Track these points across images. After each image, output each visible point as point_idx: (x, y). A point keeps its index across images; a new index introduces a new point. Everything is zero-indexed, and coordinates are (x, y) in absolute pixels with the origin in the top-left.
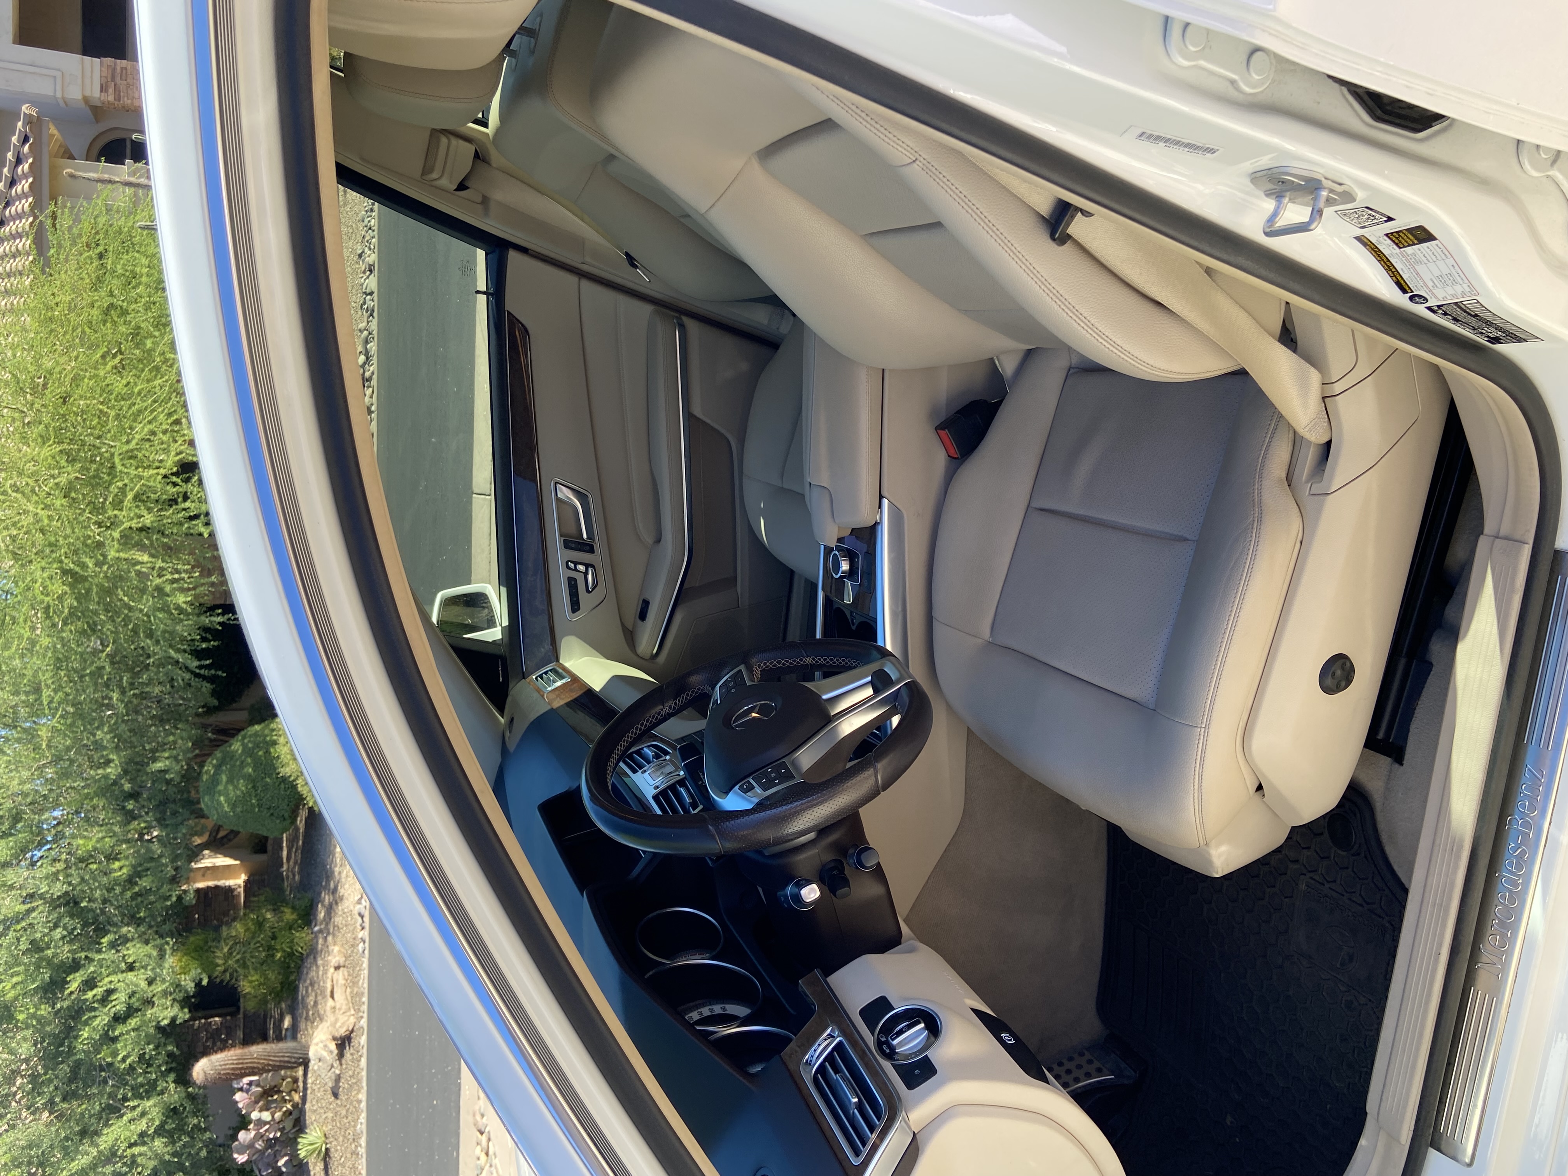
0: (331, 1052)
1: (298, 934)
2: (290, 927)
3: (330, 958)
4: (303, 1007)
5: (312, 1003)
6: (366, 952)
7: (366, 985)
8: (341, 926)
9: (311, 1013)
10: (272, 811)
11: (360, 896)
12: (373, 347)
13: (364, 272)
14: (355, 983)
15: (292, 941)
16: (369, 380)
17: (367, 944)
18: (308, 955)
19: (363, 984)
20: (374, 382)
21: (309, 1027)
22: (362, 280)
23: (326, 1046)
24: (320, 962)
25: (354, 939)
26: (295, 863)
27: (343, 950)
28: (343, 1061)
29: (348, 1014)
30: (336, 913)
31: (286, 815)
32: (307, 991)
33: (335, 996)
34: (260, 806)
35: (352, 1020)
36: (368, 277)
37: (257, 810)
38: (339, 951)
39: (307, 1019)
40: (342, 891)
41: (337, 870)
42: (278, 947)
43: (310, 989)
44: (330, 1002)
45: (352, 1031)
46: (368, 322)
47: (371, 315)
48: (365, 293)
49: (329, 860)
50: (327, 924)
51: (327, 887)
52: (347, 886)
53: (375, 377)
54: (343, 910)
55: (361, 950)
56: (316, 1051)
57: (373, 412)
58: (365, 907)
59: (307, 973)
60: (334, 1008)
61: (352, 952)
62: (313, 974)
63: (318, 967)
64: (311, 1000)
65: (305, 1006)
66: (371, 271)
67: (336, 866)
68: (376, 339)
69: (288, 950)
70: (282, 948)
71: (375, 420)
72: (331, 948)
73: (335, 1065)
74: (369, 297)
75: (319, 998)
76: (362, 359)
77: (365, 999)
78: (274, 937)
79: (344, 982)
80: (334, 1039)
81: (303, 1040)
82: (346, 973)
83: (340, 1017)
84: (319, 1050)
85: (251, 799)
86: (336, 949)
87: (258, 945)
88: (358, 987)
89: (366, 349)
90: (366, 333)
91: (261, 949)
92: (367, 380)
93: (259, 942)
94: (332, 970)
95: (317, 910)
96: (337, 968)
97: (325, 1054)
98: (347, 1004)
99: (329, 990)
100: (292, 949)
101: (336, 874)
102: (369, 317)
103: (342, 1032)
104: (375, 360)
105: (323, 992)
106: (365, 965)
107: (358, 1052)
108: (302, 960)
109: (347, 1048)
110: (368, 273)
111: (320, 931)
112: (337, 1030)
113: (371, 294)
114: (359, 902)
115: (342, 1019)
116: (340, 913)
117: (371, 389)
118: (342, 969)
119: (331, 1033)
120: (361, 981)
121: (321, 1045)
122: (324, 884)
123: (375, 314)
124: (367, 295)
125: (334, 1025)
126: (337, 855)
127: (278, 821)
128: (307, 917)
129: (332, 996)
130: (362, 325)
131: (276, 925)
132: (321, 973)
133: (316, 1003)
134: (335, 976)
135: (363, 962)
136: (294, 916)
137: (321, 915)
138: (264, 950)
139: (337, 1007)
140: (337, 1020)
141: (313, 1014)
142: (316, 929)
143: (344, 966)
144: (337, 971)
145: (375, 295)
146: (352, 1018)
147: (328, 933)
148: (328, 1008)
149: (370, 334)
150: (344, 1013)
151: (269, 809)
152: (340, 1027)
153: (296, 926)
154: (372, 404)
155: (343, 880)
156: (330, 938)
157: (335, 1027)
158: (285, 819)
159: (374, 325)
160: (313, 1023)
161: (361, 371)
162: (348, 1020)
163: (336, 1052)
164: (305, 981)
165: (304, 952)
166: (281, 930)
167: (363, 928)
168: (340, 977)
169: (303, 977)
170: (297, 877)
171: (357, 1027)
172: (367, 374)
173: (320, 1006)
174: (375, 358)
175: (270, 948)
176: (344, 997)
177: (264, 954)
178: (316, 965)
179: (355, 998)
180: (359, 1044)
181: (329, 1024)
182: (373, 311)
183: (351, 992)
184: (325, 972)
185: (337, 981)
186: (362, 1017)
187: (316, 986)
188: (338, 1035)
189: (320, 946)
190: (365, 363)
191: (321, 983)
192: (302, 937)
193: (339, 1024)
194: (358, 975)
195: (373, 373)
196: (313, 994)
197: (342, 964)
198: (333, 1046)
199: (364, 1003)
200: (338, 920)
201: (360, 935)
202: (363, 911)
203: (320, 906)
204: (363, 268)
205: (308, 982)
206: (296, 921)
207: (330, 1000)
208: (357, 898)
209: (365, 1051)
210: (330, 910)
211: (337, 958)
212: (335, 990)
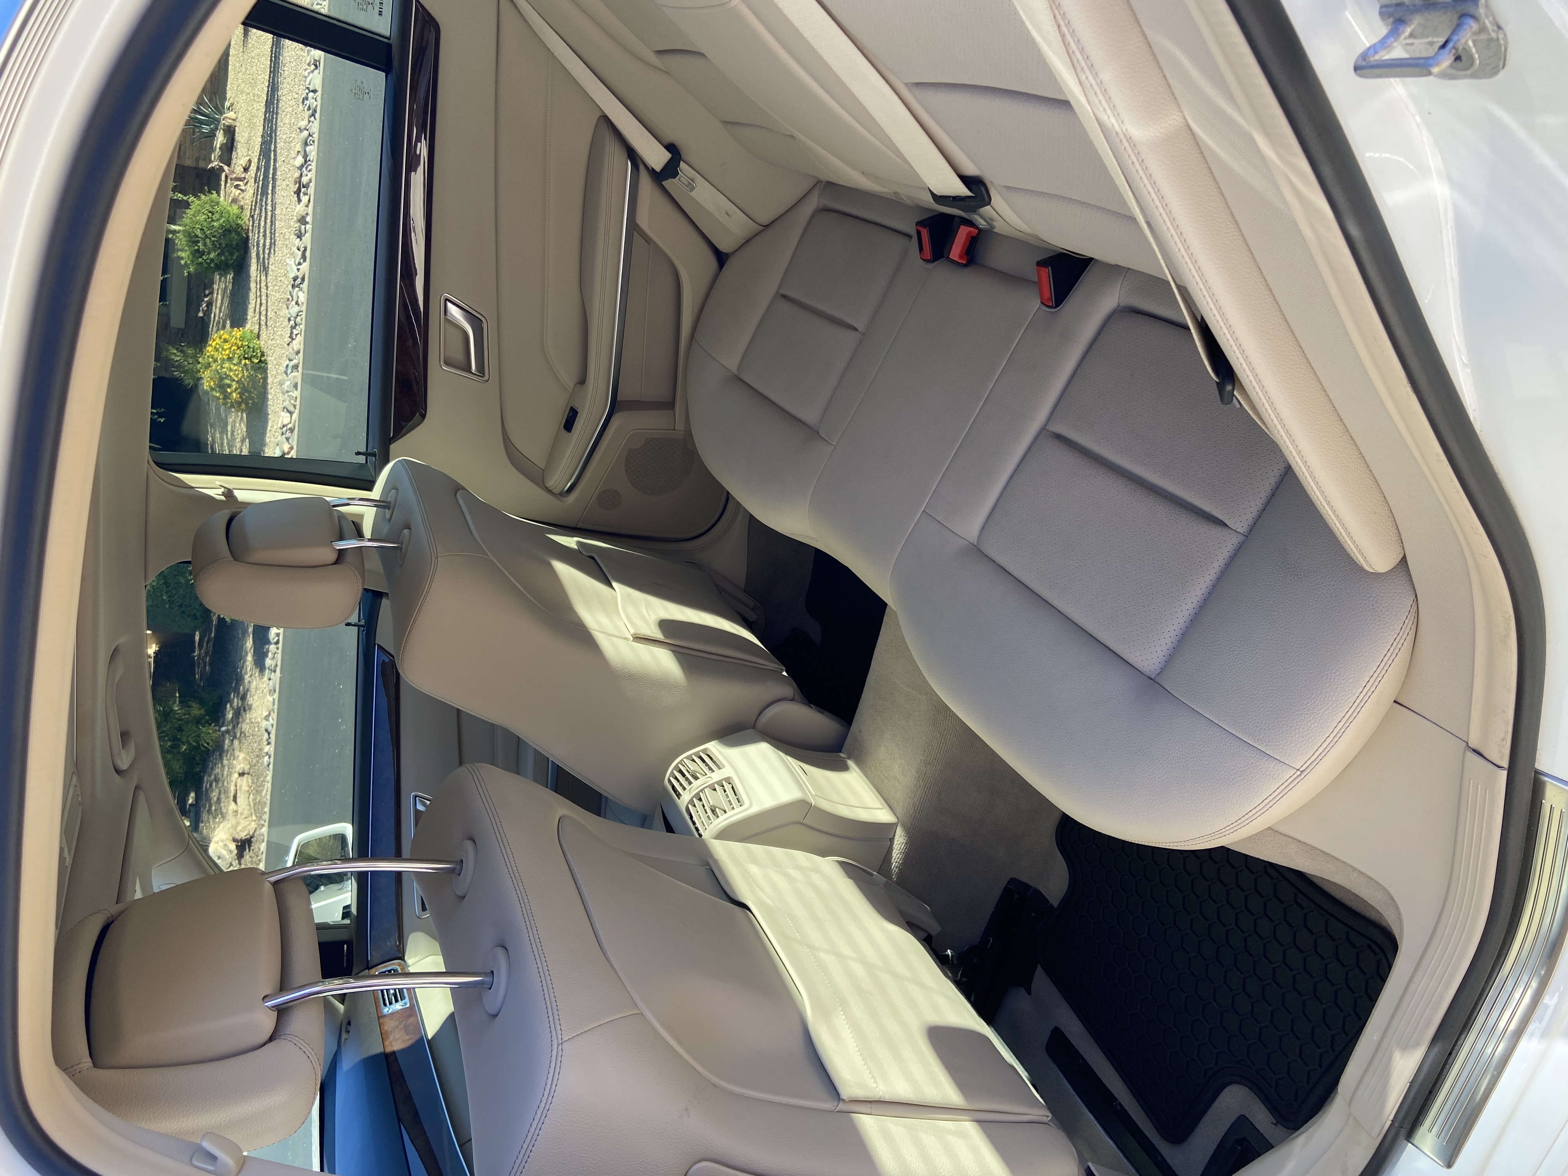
0: (231, 852)
1: (204, 730)
2: (198, 721)
3: (235, 762)
4: (206, 800)
5: (215, 799)
6: (271, 766)
7: (268, 797)
8: (247, 735)
9: (213, 808)
10: (183, 609)
11: (267, 713)
12: (312, 150)
13: (309, 65)
14: (258, 792)
15: (199, 736)
16: (306, 186)
17: (272, 760)
18: (214, 751)
19: (266, 795)
20: (311, 190)
21: (211, 820)
22: (306, 74)
23: (225, 845)
24: (225, 762)
25: (260, 750)
26: (207, 653)
27: (248, 758)
28: (243, 861)
29: (250, 819)
30: (244, 721)
31: (198, 614)
32: (211, 786)
33: (238, 800)
34: (171, 602)
35: (254, 825)
36: (312, 72)
37: (167, 606)
38: (245, 758)
39: (209, 811)
40: (250, 700)
41: (247, 677)
42: (184, 740)
43: (214, 784)
44: (232, 806)
45: (252, 837)
46: (309, 121)
47: (313, 115)
48: (308, 88)
49: (240, 664)
50: (234, 728)
51: (236, 690)
52: (256, 697)
53: (312, 185)
54: (251, 719)
55: (266, 763)
56: (216, 849)
57: (307, 223)
58: (272, 726)
59: (212, 768)
60: (236, 811)
61: (257, 762)
62: (217, 770)
63: (223, 766)
64: (214, 795)
65: (209, 799)
66: (316, 66)
67: (246, 673)
68: (316, 143)
69: (194, 744)
70: (188, 742)
71: (310, 231)
72: (237, 753)
73: (233, 863)
74: (311, 94)
75: (222, 796)
76: (300, 160)
77: (267, 809)
78: (180, 729)
79: (247, 789)
80: (234, 840)
81: (205, 831)
82: (250, 781)
83: (243, 821)
84: (219, 848)
85: (162, 595)
86: (242, 756)
87: (164, 734)
88: (261, 796)
89: (305, 151)
90: (306, 133)
91: (166, 738)
92: (304, 187)
93: (164, 732)
94: (236, 775)
95: (226, 708)
96: (242, 774)
97: (225, 852)
98: (249, 810)
99: (232, 794)
100: (198, 743)
101: (246, 681)
102: (310, 117)
103: (243, 835)
104: (313, 166)
105: (226, 792)
106: (269, 778)
107: (257, 856)
108: (208, 754)
109: (247, 850)
110: (313, 67)
111: (227, 732)
112: (238, 833)
113: (315, 91)
114: (267, 718)
115: (243, 823)
116: (248, 721)
117: (307, 197)
118: (246, 776)
119: (231, 835)
120: (264, 792)
121: (221, 844)
122: (234, 685)
123: (317, 115)
124: (310, 91)
125: (235, 827)
126: (248, 663)
127: (189, 619)
128: (215, 714)
129: (235, 799)
130: (303, 124)
131: (183, 717)
132: (225, 773)
133: (218, 799)
134: (239, 781)
135: (267, 775)
136: (202, 711)
137: (230, 715)
138: (170, 740)
139: (239, 812)
140: (238, 824)
141: (216, 810)
142: (223, 729)
143: (248, 774)
144: (242, 778)
145: (319, 93)
146: (253, 823)
147: (235, 737)
148: (230, 812)
149: (310, 135)
150: (245, 818)
151: (180, 606)
152: (241, 831)
153: (203, 721)
154: (307, 214)
155: (253, 691)
156: (236, 742)
157: (236, 830)
158: (196, 618)
159: (315, 127)
160: (215, 818)
161: (297, 175)
162: (249, 825)
163: (236, 852)
164: (210, 776)
165: (210, 748)
166: (187, 723)
167: (269, 744)
168: (244, 784)
169: (209, 770)
170: (207, 668)
171: (257, 832)
172: (305, 180)
173: (222, 804)
174: (314, 164)
175: (175, 739)
176: (247, 802)
177: (169, 743)
178: (222, 763)
179: (257, 807)
180: (260, 850)
181: (229, 826)
182: (315, 111)
183: (254, 800)
184: (230, 774)
185: (241, 787)
186: (263, 825)
187: (220, 784)
188: (238, 837)
189: (226, 747)
190: (302, 166)
191: (225, 783)
192: (209, 732)
193: (240, 828)
194: (262, 785)
195: (310, 181)
196: (217, 791)
197: (246, 771)
198: (233, 846)
199: (266, 813)
200: (245, 727)
201: (267, 749)
202: (270, 729)
203: (228, 705)
204: (308, 62)
205: (213, 777)
206: (205, 716)
207: (233, 803)
208: (265, 713)
209: (264, 856)
210: (238, 713)
211: (242, 765)
212: (238, 796)
